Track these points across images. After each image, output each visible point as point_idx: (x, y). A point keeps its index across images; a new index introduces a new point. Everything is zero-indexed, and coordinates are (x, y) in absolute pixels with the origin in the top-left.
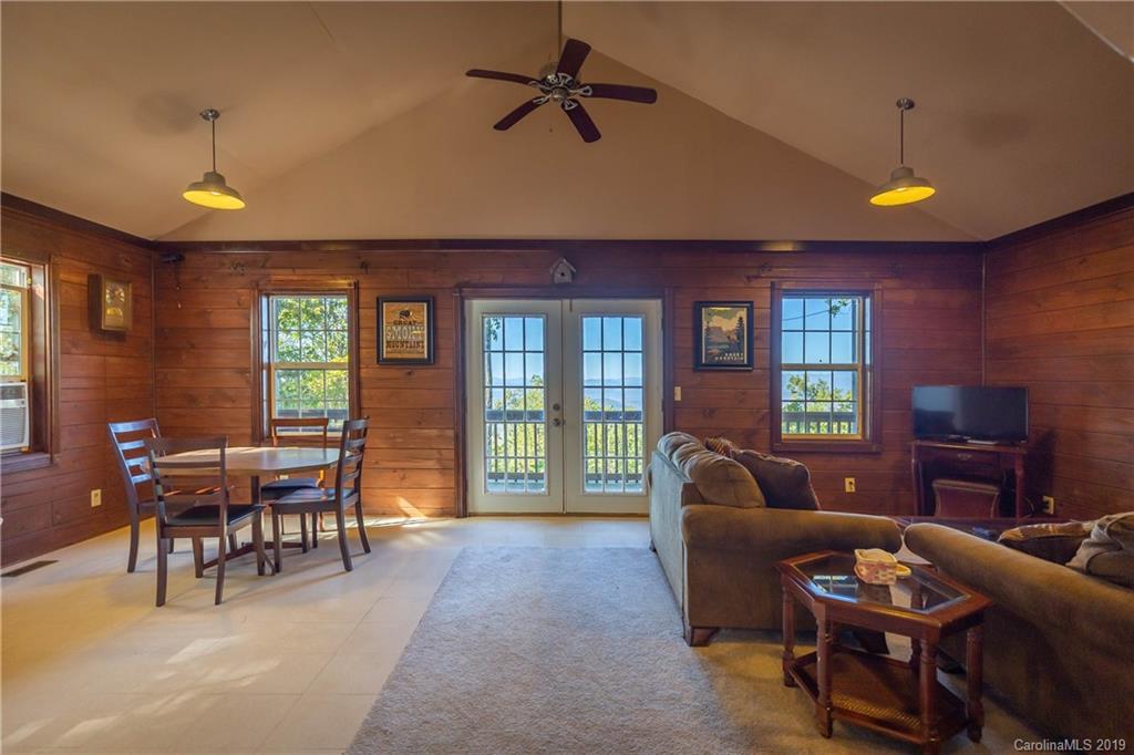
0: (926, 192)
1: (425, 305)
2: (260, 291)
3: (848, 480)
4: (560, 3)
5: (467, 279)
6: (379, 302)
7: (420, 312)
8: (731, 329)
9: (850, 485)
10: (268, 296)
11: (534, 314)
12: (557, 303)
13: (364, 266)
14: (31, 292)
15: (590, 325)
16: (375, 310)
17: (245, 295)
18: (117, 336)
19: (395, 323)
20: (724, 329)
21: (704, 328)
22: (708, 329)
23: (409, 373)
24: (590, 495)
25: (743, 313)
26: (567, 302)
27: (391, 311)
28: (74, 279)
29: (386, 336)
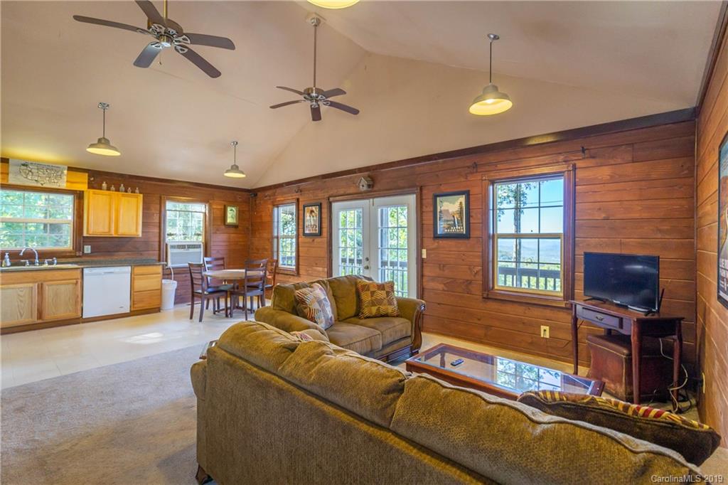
2: (274, 205)
3: (543, 328)
6: (304, 207)
8: (454, 210)
9: (545, 332)
10: (278, 207)
12: (367, 201)
14: (205, 213)
17: (270, 206)
18: (235, 226)
20: (450, 211)
21: (438, 211)
22: (441, 212)
25: (462, 199)
26: (371, 200)
28: (219, 207)
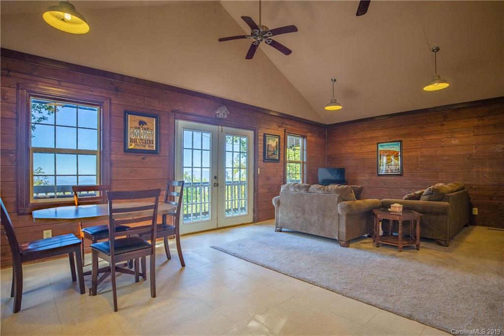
0: (339, 107)
1: (155, 119)
4: (260, 1)
5: (177, 109)
6: (125, 114)
7: (152, 123)
8: (274, 146)
11: (207, 131)
12: (217, 127)
13: (117, 89)
15: (229, 140)
16: (123, 119)
19: (136, 128)
20: (272, 145)
22: (268, 145)
23: (143, 159)
24: (228, 218)
25: (277, 140)
26: (220, 127)
27: (133, 120)
29: (130, 136)
